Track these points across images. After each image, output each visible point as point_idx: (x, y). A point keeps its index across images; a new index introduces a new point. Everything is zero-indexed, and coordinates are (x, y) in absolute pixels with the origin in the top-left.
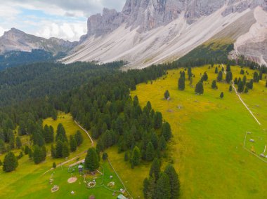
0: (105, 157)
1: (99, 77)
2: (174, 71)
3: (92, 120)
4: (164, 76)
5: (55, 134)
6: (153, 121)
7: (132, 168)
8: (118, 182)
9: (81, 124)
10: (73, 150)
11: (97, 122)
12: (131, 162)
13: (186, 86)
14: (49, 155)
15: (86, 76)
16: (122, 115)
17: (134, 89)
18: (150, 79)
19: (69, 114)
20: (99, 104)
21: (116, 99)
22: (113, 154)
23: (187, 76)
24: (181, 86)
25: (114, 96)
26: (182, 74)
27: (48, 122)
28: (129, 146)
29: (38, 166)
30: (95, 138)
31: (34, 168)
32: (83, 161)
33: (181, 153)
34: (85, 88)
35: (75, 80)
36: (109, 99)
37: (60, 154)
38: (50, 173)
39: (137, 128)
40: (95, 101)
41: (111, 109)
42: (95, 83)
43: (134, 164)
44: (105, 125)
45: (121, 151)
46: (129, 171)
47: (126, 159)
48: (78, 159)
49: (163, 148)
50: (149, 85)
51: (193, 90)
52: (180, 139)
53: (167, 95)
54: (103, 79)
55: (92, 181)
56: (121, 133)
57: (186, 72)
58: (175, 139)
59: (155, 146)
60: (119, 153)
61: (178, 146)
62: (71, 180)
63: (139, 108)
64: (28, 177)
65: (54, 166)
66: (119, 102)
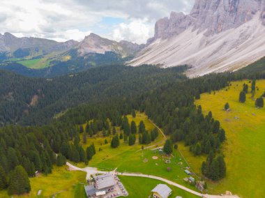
0: (176, 147)
1: (166, 83)
2: (238, 83)
3: (163, 120)
4: (227, 88)
5: (138, 129)
6: (212, 127)
7: (195, 156)
8: (185, 163)
9: (154, 122)
10: (153, 140)
11: (168, 122)
12: (194, 152)
13: (247, 99)
14: (137, 141)
15: (152, 79)
16: (188, 120)
17: (198, 98)
18: (214, 90)
19: (144, 113)
20: (168, 108)
21: (183, 106)
22: (181, 147)
23: (250, 89)
24: (242, 99)
25: (181, 103)
26: (246, 87)
28: (193, 142)
29: (131, 147)
30: (167, 134)
31: (128, 148)
32: (162, 147)
33: (231, 152)
34: (154, 92)
35: (143, 83)
36: (177, 105)
37: (144, 141)
38: (140, 152)
39: (200, 131)
40: (166, 106)
41: (179, 113)
42: (163, 89)
43: (196, 154)
44: (175, 125)
45: (187, 145)
46: (192, 158)
47: (190, 150)
48: (157, 146)
49: (218, 146)
50: (212, 95)
51: (253, 103)
52: (232, 142)
53: (227, 107)
54: (170, 85)
55: (168, 160)
56: (187, 132)
57: (250, 85)
58: (228, 142)
59: (212, 145)
60: (185, 146)
61: (230, 147)
62: (155, 158)
63: (202, 115)
64: (127, 152)
65: (143, 148)
66: (185, 108)
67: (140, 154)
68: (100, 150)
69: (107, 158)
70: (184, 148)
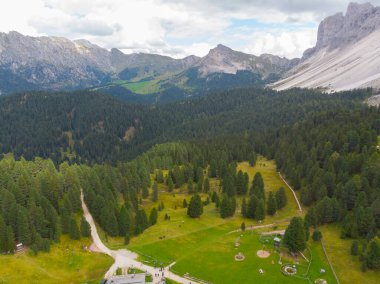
0: (317, 237)
1: (324, 113)
3: (304, 176)
5: (250, 185)
7: (364, 270)
9: (286, 179)
10: (271, 213)
11: (311, 181)
12: (362, 259)
14: (239, 211)
15: (304, 110)
16: (357, 179)
19: (272, 161)
20: (319, 153)
21: (350, 151)
22: (330, 237)
25: (346, 145)
27: (243, 167)
28: (363, 233)
29: (224, 221)
30: (305, 203)
31: (218, 222)
32: (282, 232)
34: (300, 127)
36: (336, 149)
37: (252, 214)
38: (237, 235)
40: (314, 149)
41: (338, 165)
42: (316, 121)
43: (368, 265)
44: (324, 188)
45: (347, 236)
46: (356, 274)
47: (354, 252)
48: (275, 228)
55: (291, 266)
56: (351, 206)
60: (342, 238)
62: (262, 254)
64: (212, 231)
65: (243, 227)
66: (354, 156)
67: (232, 240)
68: (167, 218)
69: (168, 236)
70: (339, 243)
